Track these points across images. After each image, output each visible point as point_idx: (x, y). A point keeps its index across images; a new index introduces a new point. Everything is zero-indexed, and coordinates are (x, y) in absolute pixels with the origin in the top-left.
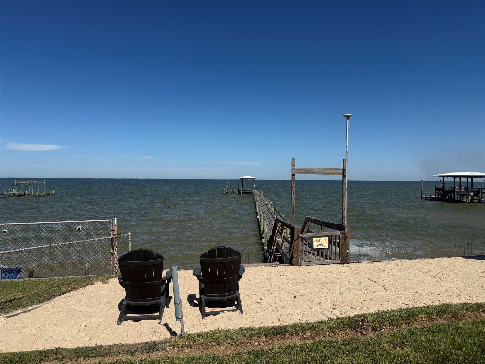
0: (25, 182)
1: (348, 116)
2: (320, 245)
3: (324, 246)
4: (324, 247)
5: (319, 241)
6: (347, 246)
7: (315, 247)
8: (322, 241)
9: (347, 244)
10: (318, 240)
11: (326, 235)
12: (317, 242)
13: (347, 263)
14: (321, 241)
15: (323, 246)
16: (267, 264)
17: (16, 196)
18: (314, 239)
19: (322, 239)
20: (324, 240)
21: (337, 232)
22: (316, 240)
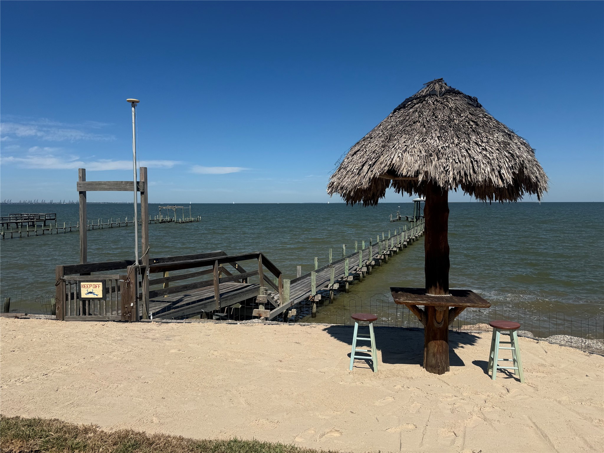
0: (169, 207)
1: (133, 102)
2: (91, 293)
3: (97, 295)
4: (96, 297)
5: (89, 287)
6: (132, 297)
7: (83, 295)
8: (94, 287)
9: (131, 293)
10: (87, 286)
11: (99, 279)
12: (87, 289)
13: (131, 322)
14: (92, 288)
15: (94, 294)
16: (9, 314)
17: (161, 223)
18: (82, 283)
19: (94, 285)
20: (96, 286)
21: (115, 276)
22: (85, 286)
